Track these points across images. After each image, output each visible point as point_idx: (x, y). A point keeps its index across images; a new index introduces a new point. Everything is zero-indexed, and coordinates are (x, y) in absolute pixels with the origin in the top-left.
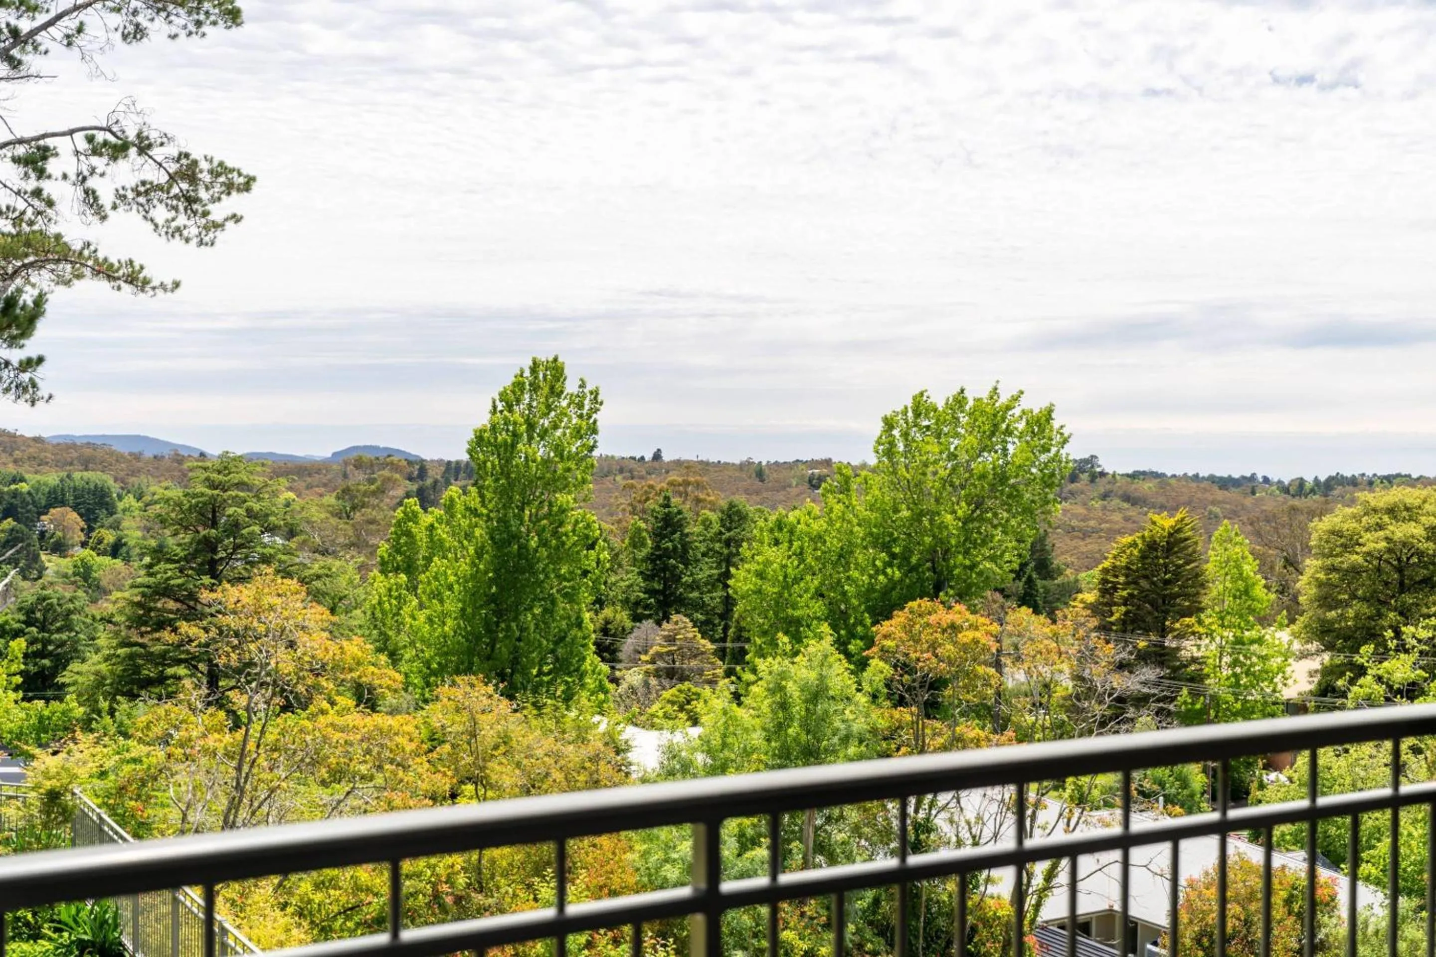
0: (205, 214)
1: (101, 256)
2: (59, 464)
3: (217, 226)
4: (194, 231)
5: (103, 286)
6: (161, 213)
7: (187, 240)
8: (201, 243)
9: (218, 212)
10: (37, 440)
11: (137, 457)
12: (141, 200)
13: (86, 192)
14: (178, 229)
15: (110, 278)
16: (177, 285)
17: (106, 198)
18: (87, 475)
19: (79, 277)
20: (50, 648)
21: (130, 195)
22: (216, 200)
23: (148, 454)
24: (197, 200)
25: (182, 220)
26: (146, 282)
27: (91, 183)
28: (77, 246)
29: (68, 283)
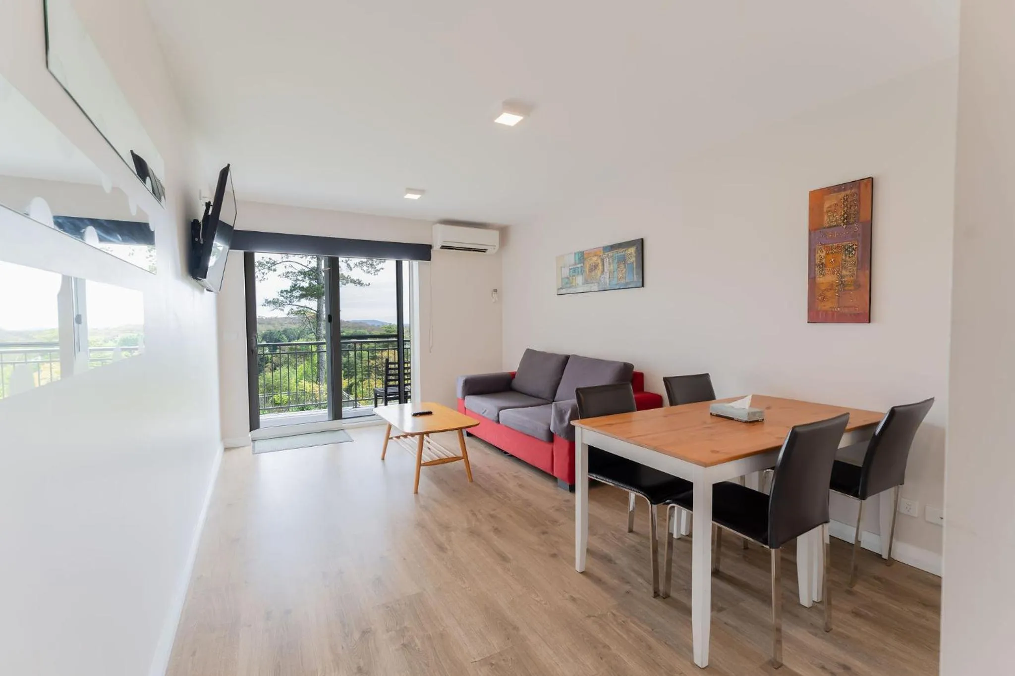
0: (375, 268)
1: (352, 278)
2: (353, 328)
3: (379, 270)
4: (373, 272)
5: (353, 285)
6: (365, 268)
7: (372, 274)
8: (375, 275)
9: (378, 267)
10: (348, 322)
11: (373, 326)
12: (361, 265)
13: (347, 264)
14: (369, 272)
15: (354, 283)
16: (369, 284)
17: (352, 265)
18: (360, 330)
19: (348, 283)
20: (350, 373)
21: (358, 264)
22: (378, 264)
23: (376, 325)
24: (373, 265)
25: (370, 269)
26: (362, 284)
27: (348, 262)
28: (346, 276)
29: (345, 284)
